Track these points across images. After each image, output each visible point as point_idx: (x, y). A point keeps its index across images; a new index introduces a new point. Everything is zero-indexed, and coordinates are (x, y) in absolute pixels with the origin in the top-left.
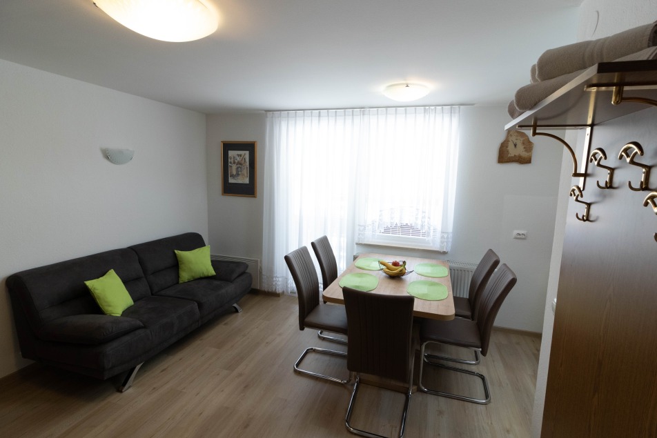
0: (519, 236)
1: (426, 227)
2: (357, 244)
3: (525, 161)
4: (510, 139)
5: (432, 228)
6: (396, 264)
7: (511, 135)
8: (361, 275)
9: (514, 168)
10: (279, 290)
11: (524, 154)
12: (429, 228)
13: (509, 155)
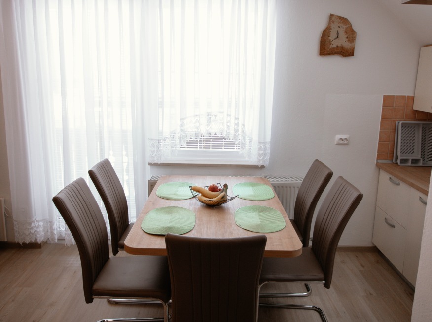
0: (341, 142)
1: (240, 137)
2: (150, 164)
3: (347, 53)
4: (333, 26)
5: (247, 138)
6: (214, 189)
7: (333, 22)
8: (169, 210)
9: (336, 61)
10: (40, 238)
11: (347, 45)
12: (244, 138)
13: (332, 46)
